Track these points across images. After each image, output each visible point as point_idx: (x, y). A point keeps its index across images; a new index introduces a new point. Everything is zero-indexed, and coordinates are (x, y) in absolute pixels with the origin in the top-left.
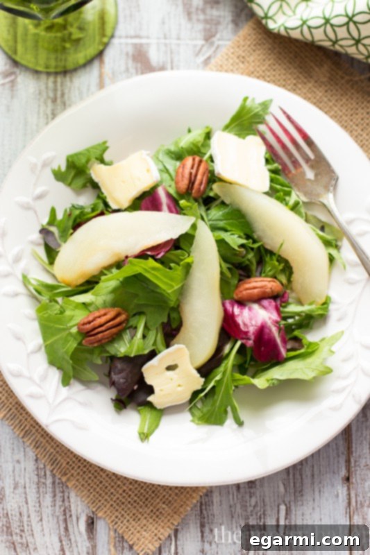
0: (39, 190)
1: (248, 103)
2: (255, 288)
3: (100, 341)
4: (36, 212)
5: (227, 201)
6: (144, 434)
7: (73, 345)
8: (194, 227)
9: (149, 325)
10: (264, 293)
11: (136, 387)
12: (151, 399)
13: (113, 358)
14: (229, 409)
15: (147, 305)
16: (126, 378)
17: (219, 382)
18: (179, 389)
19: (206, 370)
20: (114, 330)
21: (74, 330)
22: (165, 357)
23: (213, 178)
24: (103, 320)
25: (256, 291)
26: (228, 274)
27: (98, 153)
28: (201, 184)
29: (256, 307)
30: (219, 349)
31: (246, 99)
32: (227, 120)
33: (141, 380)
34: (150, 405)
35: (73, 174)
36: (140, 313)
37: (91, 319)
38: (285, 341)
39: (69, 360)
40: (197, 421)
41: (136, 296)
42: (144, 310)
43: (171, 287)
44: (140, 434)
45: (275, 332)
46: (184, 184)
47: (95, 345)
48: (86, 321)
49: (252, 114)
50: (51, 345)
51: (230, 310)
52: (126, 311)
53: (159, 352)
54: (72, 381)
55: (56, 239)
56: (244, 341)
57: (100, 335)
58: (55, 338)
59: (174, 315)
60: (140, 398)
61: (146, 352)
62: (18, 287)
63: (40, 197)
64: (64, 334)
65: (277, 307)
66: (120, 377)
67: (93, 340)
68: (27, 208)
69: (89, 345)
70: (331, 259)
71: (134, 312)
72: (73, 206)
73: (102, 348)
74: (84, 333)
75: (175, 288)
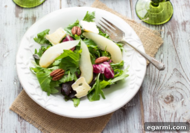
0: (31, 45)
1: (89, 13)
2: (101, 59)
3: (57, 78)
4: (31, 51)
5: (88, 38)
6: (76, 105)
7: (49, 81)
8: (80, 43)
9: (72, 72)
10: (104, 60)
11: (70, 92)
12: (76, 95)
13: (61, 85)
14: (100, 95)
16: (67, 89)
17: (96, 86)
18: (84, 90)
19: (91, 85)
20: (61, 74)
21: (49, 76)
22: (78, 81)
23: (83, 31)
24: (57, 72)
25: (102, 60)
26: (93, 57)
27: (47, 31)
28: (79, 31)
29: (102, 64)
30: (93, 79)
31: (88, 12)
32: (83, 18)
33: (72, 90)
34: (76, 98)
35: (40, 39)
36: (68, 70)
37: (54, 72)
38: (113, 71)
39: (49, 86)
40: (91, 100)
41: (66, 64)
42: (69, 68)
43: (76, 59)
44: (74, 105)
45: (110, 70)
46: (74, 32)
47: (56, 80)
48: (52, 72)
49: (90, 16)
50: (43, 84)
51: (95, 67)
52: (64, 69)
53: (76, 81)
54: (50, 95)
55: (38, 57)
56: (101, 73)
57: (57, 76)
58: (43, 81)
59: (78, 71)
60: (72, 96)
61: (72, 80)
62: (29, 71)
63: (31, 46)
64: (46, 78)
65: (109, 63)
66: (65, 89)
67: (55, 78)
68: (28, 50)
69: (54, 80)
70: (122, 50)
71: (66, 70)
72: (42, 47)
73: (58, 81)
74: (53, 76)
75: (78, 60)
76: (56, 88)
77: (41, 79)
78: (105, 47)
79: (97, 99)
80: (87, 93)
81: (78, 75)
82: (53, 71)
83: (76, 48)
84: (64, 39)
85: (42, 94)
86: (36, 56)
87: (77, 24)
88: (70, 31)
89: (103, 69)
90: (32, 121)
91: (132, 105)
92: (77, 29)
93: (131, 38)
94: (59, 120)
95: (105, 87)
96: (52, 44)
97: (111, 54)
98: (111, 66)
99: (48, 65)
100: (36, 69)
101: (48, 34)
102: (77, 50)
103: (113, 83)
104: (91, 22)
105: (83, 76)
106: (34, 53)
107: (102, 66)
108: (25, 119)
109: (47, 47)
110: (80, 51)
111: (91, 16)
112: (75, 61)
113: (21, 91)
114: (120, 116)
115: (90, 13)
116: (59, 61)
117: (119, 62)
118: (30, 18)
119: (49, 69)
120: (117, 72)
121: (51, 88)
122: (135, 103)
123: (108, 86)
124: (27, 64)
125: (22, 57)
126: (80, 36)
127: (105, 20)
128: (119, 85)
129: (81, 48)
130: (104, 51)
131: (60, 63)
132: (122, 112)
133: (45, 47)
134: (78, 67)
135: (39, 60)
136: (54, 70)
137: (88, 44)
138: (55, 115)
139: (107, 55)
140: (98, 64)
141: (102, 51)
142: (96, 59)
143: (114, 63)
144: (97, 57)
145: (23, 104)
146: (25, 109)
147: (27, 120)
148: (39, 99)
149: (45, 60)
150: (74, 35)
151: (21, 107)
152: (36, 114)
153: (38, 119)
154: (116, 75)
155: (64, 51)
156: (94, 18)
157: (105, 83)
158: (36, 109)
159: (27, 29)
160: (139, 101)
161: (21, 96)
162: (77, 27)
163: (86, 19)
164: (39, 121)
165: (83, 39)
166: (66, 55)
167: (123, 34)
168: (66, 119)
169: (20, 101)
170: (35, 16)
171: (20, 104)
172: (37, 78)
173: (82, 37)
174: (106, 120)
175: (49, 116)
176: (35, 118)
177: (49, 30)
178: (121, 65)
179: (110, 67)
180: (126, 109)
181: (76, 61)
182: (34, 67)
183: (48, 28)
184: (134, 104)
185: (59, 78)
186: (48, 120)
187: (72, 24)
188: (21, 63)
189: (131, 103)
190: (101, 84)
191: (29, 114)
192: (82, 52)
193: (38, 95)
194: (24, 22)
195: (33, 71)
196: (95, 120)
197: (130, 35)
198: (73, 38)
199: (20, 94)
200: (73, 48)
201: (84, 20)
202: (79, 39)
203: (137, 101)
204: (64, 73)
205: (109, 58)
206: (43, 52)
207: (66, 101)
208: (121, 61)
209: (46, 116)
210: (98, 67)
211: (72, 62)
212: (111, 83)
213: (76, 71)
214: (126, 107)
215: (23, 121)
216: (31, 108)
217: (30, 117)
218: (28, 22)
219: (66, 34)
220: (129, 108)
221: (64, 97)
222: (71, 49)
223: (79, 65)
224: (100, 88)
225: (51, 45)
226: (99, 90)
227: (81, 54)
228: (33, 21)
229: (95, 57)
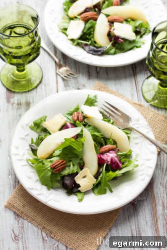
0: (26, 133)
2: (106, 148)
3: (58, 170)
4: (26, 140)
5: (90, 124)
6: (80, 199)
7: (50, 173)
8: (82, 131)
9: (74, 164)
10: (110, 149)
11: (74, 185)
12: (79, 189)
13: (63, 177)
14: (107, 188)
15: (71, 157)
16: (70, 182)
17: (101, 178)
18: (89, 183)
19: (96, 176)
20: (63, 166)
21: (49, 168)
22: (81, 173)
23: (85, 117)
24: (58, 163)
25: (107, 148)
26: (97, 146)
27: (44, 118)
28: (81, 117)
29: (108, 154)
30: (98, 170)
31: (89, 95)
32: (84, 103)
33: (75, 182)
34: (79, 192)
35: (36, 127)
36: (70, 161)
37: (54, 163)
38: (120, 162)
39: (50, 179)
40: (96, 194)
41: (67, 154)
42: (71, 159)
43: (79, 149)
44: (78, 200)
45: (116, 159)
46: (76, 118)
47: (57, 172)
48: (53, 164)
49: (91, 100)
50: (42, 176)
51: (100, 156)
52: (65, 160)
53: (79, 172)
54: (51, 189)
55: (35, 147)
56: (107, 163)
57: (59, 168)
58: (43, 174)
59: (81, 161)
60: (75, 190)
61: (75, 172)
62: (26, 163)
63: (27, 135)
64: (46, 171)
65: (115, 153)
66: (68, 182)
67: (56, 170)
68: (23, 139)
69: (55, 173)
70: (129, 138)
71: (68, 161)
72: (39, 135)
73: (59, 173)
74: (53, 168)
75: (81, 150)
76: (57, 181)
77: (39, 171)
78: (110, 134)
79: (103, 192)
80: (91, 187)
81: (82, 166)
82: (53, 162)
83: (78, 136)
84: (64, 127)
85: (42, 189)
86: (32, 146)
87: (77, 109)
88: (70, 117)
89: (109, 159)
90: (31, 219)
91: (142, 199)
92: (78, 114)
93: (139, 124)
94: (61, 217)
95: (112, 179)
96: (51, 132)
97: (117, 142)
98: (118, 155)
99: (47, 156)
100: (34, 160)
101: (45, 121)
102: (79, 138)
103: (121, 175)
104: (93, 107)
106: (30, 143)
107: (108, 156)
108: (22, 217)
109: (45, 136)
110: (82, 140)
111: (93, 100)
112: (77, 151)
113: (17, 185)
114: (130, 211)
115: (92, 97)
116: (60, 151)
117: (126, 151)
118: (23, 104)
119: (49, 160)
120: (124, 162)
121: (51, 181)
122: (146, 196)
123: (115, 178)
124: (24, 155)
125: (17, 148)
126: (82, 123)
127: (109, 104)
128: (127, 176)
129: (84, 136)
130: (109, 139)
131: (61, 154)
132: (131, 207)
133: (42, 136)
134: (80, 158)
135: (36, 150)
136: (55, 161)
137: (91, 131)
138: (56, 212)
139: (113, 143)
140: (103, 153)
141: (107, 139)
142: (100, 148)
143: (121, 152)
144: (101, 145)
145: (20, 200)
146: (23, 205)
147: (25, 218)
148: (38, 194)
149: (43, 151)
150: (75, 122)
151: (18, 203)
152: (35, 211)
153: (38, 217)
154: (124, 166)
155: (65, 139)
156: (96, 102)
157: (112, 174)
158: (35, 205)
159: (20, 115)
160: (150, 194)
161: (18, 192)
162: (78, 112)
163: (87, 104)
164: (39, 219)
165: (85, 125)
166: (68, 144)
167: (130, 120)
168: (69, 216)
169: (16, 197)
170: (28, 102)
171: (16, 200)
172: (35, 171)
173: (84, 123)
174: (115, 216)
175: (50, 213)
176: (34, 215)
177: (46, 117)
178: (129, 154)
179: (117, 157)
180: (135, 203)
181: (79, 150)
182: (31, 159)
183: (44, 115)
184: (145, 198)
185: (61, 170)
186: (48, 218)
187: (72, 110)
188: (17, 154)
189: (141, 197)
190: (108, 176)
191: (27, 212)
192: (85, 140)
193: (37, 189)
194: (17, 108)
195: (30, 163)
196: (102, 217)
197: (138, 120)
198: (74, 125)
199: (16, 189)
200: (75, 136)
202: (81, 126)
203: (148, 194)
204: (65, 165)
205: (115, 146)
206: (41, 141)
207: (69, 196)
208: (129, 150)
209: (46, 213)
210: (103, 157)
211: (74, 152)
212: (119, 174)
213: (79, 162)
214: (136, 202)
215: (21, 219)
216: (29, 205)
217: (28, 214)
218: (21, 108)
219: (66, 121)
220: (140, 202)
221: (66, 191)
222: (73, 138)
223: (81, 155)
224: (107, 180)
225: (50, 134)
226: (105, 182)
227: (84, 142)
228: (26, 107)
229: (99, 146)
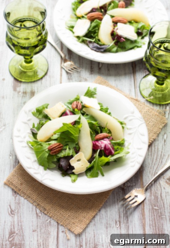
0: (28, 118)
1: (90, 89)
2: (101, 135)
3: (55, 152)
4: (28, 124)
5: (88, 114)
6: (73, 180)
7: (47, 155)
8: (80, 118)
9: (70, 147)
10: (104, 136)
11: (68, 167)
12: (73, 171)
13: (59, 159)
14: (99, 172)
16: (65, 163)
17: (95, 162)
18: (82, 166)
19: (90, 161)
20: (59, 149)
21: (47, 150)
22: (76, 157)
23: (84, 107)
24: (56, 146)
25: (102, 136)
26: (93, 133)
27: (46, 106)
28: (80, 106)
29: (102, 141)
30: (92, 156)
31: (89, 88)
33: (69, 165)
34: (73, 173)
35: (38, 114)
36: (67, 145)
37: (52, 145)
38: (113, 149)
39: (46, 160)
40: (89, 177)
41: (65, 139)
42: (68, 143)
43: (76, 134)
44: (72, 180)
45: (110, 146)
46: (75, 106)
47: (54, 154)
48: (50, 146)
49: (91, 91)
50: (40, 157)
51: (94, 143)
52: (62, 144)
53: (74, 156)
54: (47, 169)
55: (36, 131)
56: (100, 149)
57: (55, 150)
58: (40, 155)
59: (77, 146)
60: (69, 172)
61: (71, 154)
62: (26, 145)
63: (29, 120)
64: (44, 152)
65: (109, 140)
66: (63, 163)
67: (53, 152)
68: (25, 123)
69: (52, 154)
70: (123, 127)
71: (65, 144)
72: (40, 121)
73: (56, 155)
74: (50, 150)
75: (77, 135)
76: (53, 162)
77: (38, 152)
78: (106, 124)
79: (96, 176)
80: (85, 170)
81: (77, 151)
82: (50, 145)
83: (76, 123)
84: (64, 114)
85: (39, 168)
86: (33, 130)
87: (77, 99)
88: (70, 106)
89: (103, 146)
90: (27, 196)
91: (131, 185)
92: (77, 103)
93: (134, 116)
94: (55, 196)
95: (104, 164)
96: (51, 118)
97: (112, 132)
98: (111, 143)
99: (46, 139)
100: (34, 143)
101: (47, 108)
102: (76, 125)
103: (113, 160)
104: (92, 98)
105: (82, 152)
106: (32, 127)
107: (102, 143)
108: (19, 193)
109: (46, 122)
110: (79, 126)
111: (93, 92)
112: (74, 136)
113: (17, 165)
114: (119, 195)
115: (92, 89)
116: (58, 135)
117: (119, 140)
118: (28, 93)
119: (47, 143)
120: (117, 149)
121: (48, 162)
122: (135, 183)
123: (108, 164)
124: (25, 137)
125: (19, 131)
126: (81, 112)
128: (118, 162)
129: (81, 123)
130: (105, 128)
131: (58, 138)
132: (121, 192)
133: (43, 122)
134: (77, 143)
135: (37, 134)
136: (52, 144)
137: (88, 119)
139: (108, 132)
140: (97, 140)
141: (102, 128)
142: (96, 135)
143: (114, 141)
144: (97, 133)
145: (19, 178)
146: (20, 183)
147: (22, 195)
148: (35, 173)
149: (42, 134)
150: (74, 110)
151: (16, 181)
152: (32, 189)
153: (33, 194)
154: (116, 152)
155: (63, 124)
156: (95, 94)
157: (105, 159)
158: (32, 184)
159: (25, 103)
160: (139, 181)
161: (17, 171)
162: (77, 101)
163: (87, 95)
164: (35, 196)
165: (83, 114)
166: (66, 129)
169: (15, 175)
170: (33, 91)
171: (15, 178)
172: (34, 152)
173: (83, 112)
174: (105, 198)
175: (45, 192)
176: (30, 193)
177: (48, 105)
178: (122, 142)
179: (110, 144)
180: (125, 188)
181: (76, 135)
182: (31, 141)
183: (47, 103)
184: (134, 184)
185: (57, 153)
186: (43, 196)
187: (72, 99)
188: (18, 137)
189: (131, 183)
190: (101, 160)
191: (24, 189)
192: (82, 127)
193: (34, 169)
194: (22, 97)
195: (30, 145)
196: (93, 198)
197: (133, 113)
198: (73, 113)
199: (16, 168)
200: (72, 123)
201: (85, 95)
202: (78, 114)
203: (138, 181)
204: (62, 148)
205: (110, 135)
206: (41, 126)
207: (63, 176)
208: (122, 139)
209: (41, 192)
210: (97, 144)
211: (71, 137)
212: (111, 159)
213: (75, 146)
214: (125, 187)
215: (18, 195)
216: (26, 183)
217: (25, 192)
218: (26, 96)
219: (66, 109)
220: (129, 187)
221: (61, 172)
223: (78, 141)
224: (99, 164)
225: (50, 120)
226: (98, 166)
227: (81, 129)
228: (31, 95)
229: (95, 134)
